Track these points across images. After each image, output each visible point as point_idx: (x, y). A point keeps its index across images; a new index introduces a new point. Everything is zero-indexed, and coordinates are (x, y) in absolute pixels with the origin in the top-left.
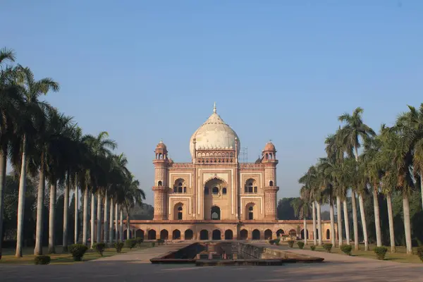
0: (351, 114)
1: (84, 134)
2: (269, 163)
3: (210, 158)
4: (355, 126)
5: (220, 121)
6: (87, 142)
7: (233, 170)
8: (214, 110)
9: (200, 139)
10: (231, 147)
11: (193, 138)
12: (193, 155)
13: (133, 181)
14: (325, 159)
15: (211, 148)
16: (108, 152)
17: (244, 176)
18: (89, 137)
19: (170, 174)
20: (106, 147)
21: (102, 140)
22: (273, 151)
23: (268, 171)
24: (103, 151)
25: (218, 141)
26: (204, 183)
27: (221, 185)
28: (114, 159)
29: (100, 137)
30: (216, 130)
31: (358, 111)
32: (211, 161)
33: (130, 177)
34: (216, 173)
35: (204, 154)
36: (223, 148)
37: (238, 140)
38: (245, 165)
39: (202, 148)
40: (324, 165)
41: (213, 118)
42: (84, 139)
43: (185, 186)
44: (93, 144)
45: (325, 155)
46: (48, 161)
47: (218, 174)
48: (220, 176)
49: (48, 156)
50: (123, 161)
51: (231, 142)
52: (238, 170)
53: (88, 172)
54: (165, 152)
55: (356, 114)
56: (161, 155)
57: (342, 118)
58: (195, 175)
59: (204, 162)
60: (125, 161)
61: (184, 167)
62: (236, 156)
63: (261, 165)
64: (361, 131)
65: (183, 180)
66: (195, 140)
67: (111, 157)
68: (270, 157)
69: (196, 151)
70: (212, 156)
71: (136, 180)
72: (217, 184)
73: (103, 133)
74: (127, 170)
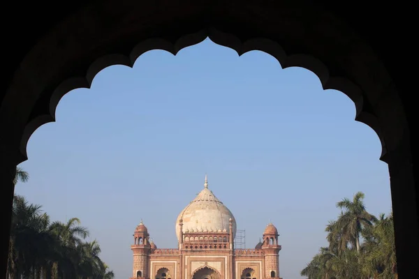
0: (352, 200)
1: (51, 221)
2: (270, 249)
3: (200, 243)
4: (355, 213)
5: (212, 198)
6: (55, 232)
7: (227, 258)
8: (206, 185)
9: (188, 220)
10: (225, 230)
11: (179, 219)
12: (179, 238)
13: (107, 272)
14: (326, 249)
15: (200, 230)
16: (78, 241)
17: (241, 264)
18: (57, 225)
19: (152, 262)
20: (76, 235)
21: (72, 227)
22: (275, 235)
23: (270, 258)
24: (73, 239)
25: (210, 222)
26: (192, 274)
27: (212, 275)
28: (85, 248)
29: (70, 223)
30: (207, 209)
31: (358, 196)
32: (201, 247)
33: (103, 268)
34: (207, 261)
35: (192, 239)
36: (215, 231)
37: (233, 221)
38: (241, 251)
39: (190, 231)
40: (326, 256)
41: (204, 194)
42: (51, 228)
43: (169, 277)
44: (62, 234)
45: (327, 244)
46: (14, 256)
47: (208, 263)
48: (211, 265)
49: (14, 251)
50: (95, 249)
51: (225, 223)
52: (234, 257)
53: (55, 266)
54: (146, 235)
55: (357, 200)
56: (141, 240)
57: (341, 204)
58: (181, 264)
59: (192, 248)
60: (97, 249)
61: (168, 253)
62: (231, 241)
63: (260, 251)
64: (363, 219)
65: (167, 270)
66: (181, 221)
67: (81, 246)
68: (271, 243)
69: (183, 234)
70: (202, 241)
71: (110, 270)
72: (207, 274)
73: (73, 219)
74: (99, 260)
